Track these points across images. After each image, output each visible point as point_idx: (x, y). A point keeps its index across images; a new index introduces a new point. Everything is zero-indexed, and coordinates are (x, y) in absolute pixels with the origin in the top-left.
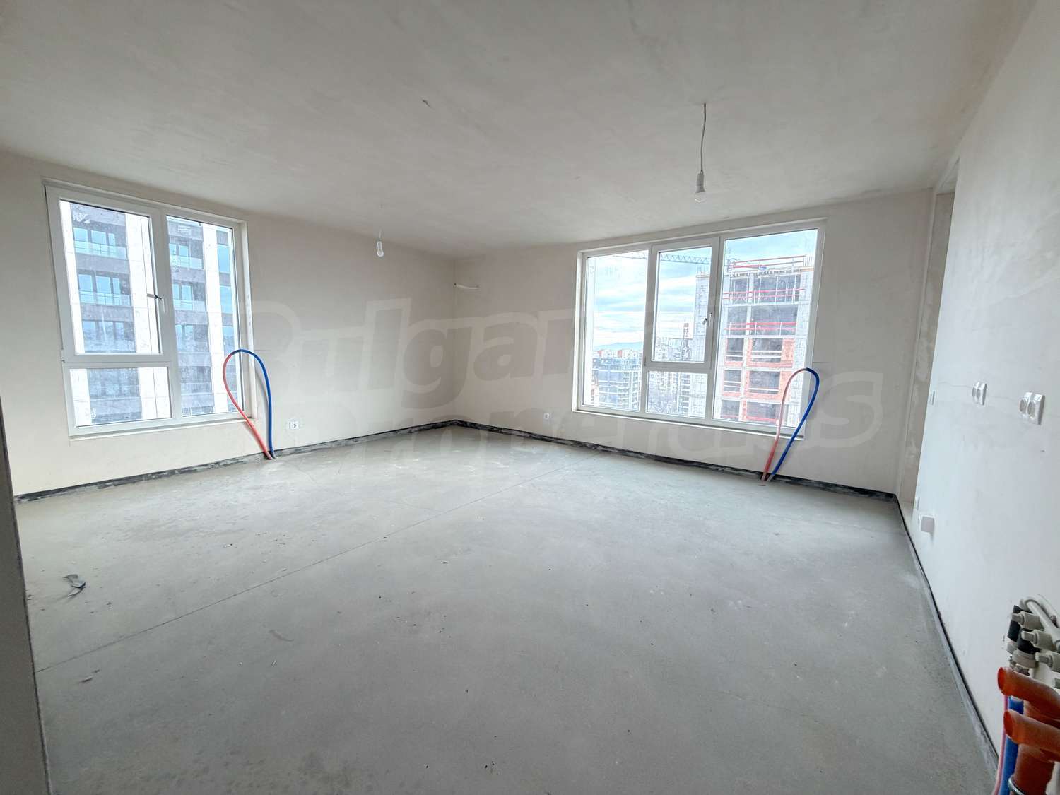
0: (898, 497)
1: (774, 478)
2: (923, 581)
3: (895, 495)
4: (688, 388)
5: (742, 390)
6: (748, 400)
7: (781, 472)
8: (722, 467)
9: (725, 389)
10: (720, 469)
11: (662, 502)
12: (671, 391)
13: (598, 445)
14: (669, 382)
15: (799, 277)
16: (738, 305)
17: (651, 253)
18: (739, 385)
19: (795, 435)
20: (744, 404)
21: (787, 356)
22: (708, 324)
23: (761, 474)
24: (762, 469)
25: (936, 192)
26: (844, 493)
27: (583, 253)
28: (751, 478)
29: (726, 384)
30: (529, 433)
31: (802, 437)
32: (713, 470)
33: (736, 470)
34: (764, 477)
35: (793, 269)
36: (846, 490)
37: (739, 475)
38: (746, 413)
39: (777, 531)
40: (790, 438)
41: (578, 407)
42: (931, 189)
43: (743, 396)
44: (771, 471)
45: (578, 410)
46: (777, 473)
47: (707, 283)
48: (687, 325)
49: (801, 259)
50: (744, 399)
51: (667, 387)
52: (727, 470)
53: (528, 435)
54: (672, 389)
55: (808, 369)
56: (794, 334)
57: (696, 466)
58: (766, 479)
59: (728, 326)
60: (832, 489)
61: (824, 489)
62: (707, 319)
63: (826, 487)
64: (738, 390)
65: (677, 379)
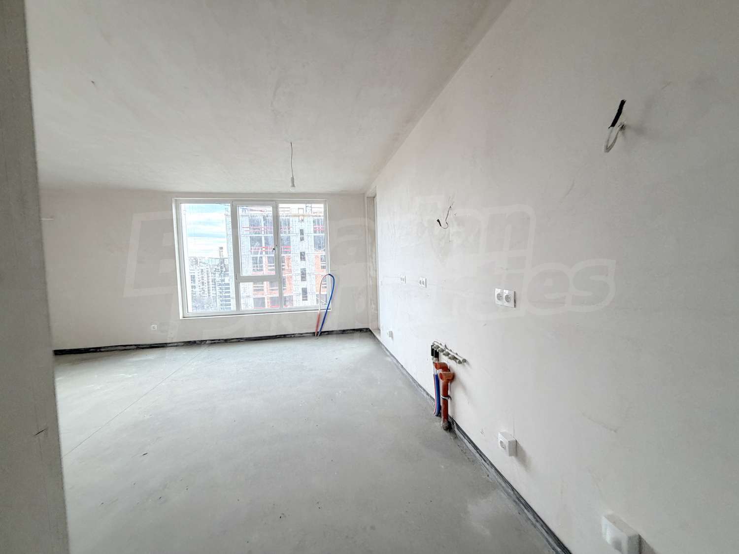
0: (371, 329)
1: (321, 334)
2: (392, 357)
3: (369, 329)
4: (229, 292)
5: (265, 290)
6: (270, 296)
7: (323, 330)
8: (293, 334)
9: (255, 290)
10: (293, 336)
11: (274, 362)
12: (211, 297)
13: (206, 341)
14: (209, 290)
15: (289, 220)
16: (255, 235)
17: (232, 206)
18: (263, 287)
19: (327, 309)
20: (268, 299)
21: (288, 267)
22: (275, 252)
23: (314, 333)
24: (314, 330)
25: (366, 196)
26: (351, 333)
27: (176, 200)
28: (310, 336)
29: (254, 287)
30: (135, 345)
31: (330, 309)
32: (289, 337)
33: (302, 334)
34: (316, 334)
35: (285, 215)
36: (351, 331)
37: (303, 336)
38: (269, 304)
39: (337, 357)
40: (325, 311)
41: (183, 315)
42: (364, 194)
43: (266, 294)
44: (319, 331)
45: (184, 317)
46: (322, 331)
47: (230, 219)
48: (221, 248)
49: (288, 209)
50: (267, 296)
51: (207, 295)
52: (297, 335)
53: (135, 347)
54: (212, 295)
55: (329, 275)
56: (290, 253)
57: (279, 338)
58: (317, 335)
59: (251, 249)
60: (346, 332)
61: (342, 333)
62: (274, 249)
63: (344, 332)
64: (263, 290)
65: (215, 287)
